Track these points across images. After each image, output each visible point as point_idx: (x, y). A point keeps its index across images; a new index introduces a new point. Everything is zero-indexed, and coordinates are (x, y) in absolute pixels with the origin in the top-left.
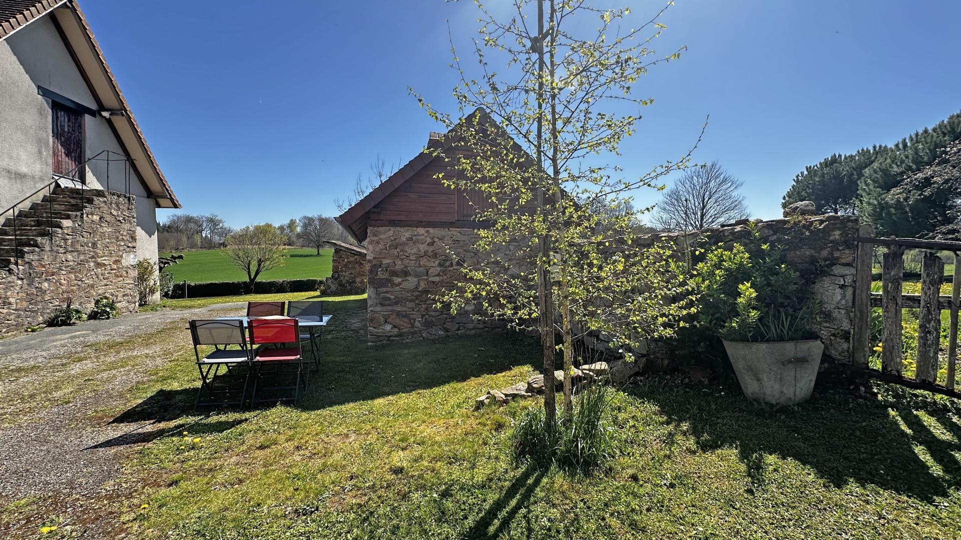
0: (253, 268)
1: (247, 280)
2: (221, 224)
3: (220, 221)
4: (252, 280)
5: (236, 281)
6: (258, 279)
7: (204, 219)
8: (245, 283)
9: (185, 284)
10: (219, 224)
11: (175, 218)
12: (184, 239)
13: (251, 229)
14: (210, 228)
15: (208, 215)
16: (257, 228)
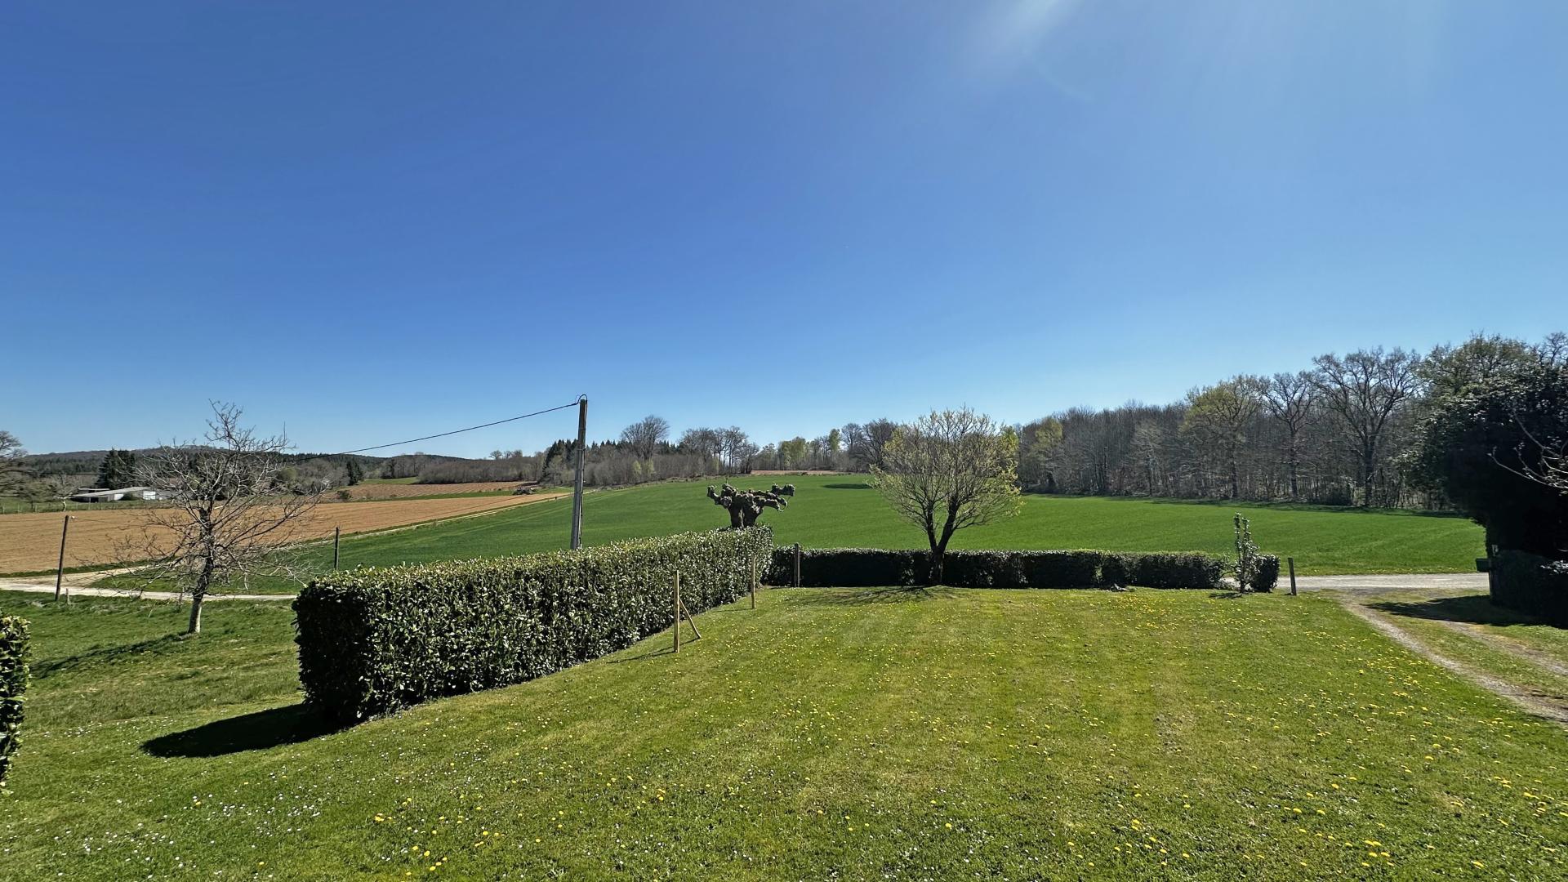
0: (940, 518)
1: (926, 547)
2: (743, 441)
3: (742, 436)
4: (939, 549)
5: (896, 549)
6: (950, 549)
7: (724, 434)
8: (918, 556)
9: (796, 552)
10: (740, 441)
11: (691, 434)
12: (701, 461)
13: (776, 447)
14: (730, 446)
15: (728, 428)
16: (784, 445)
